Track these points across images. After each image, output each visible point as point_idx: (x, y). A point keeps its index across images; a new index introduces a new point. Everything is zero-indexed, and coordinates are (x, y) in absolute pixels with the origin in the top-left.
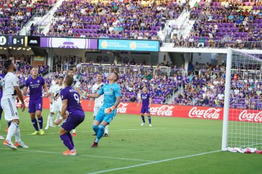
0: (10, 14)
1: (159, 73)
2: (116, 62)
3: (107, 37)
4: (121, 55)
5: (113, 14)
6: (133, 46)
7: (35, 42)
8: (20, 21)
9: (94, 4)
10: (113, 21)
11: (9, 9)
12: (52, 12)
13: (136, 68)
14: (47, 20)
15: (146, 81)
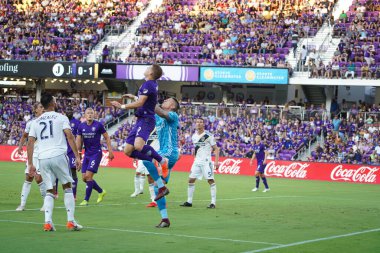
0: (74, 32)
1: (288, 115)
2: (225, 100)
3: (212, 64)
4: (233, 90)
5: (221, 30)
6: (250, 76)
7: (109, 71)
8: (87, 42)
9: (194, 16)
10: (221, 41)
11: (72, 25)
12: (134, 28)
13: (255, 108)
14: (126, 40)
15: (270, 127)
